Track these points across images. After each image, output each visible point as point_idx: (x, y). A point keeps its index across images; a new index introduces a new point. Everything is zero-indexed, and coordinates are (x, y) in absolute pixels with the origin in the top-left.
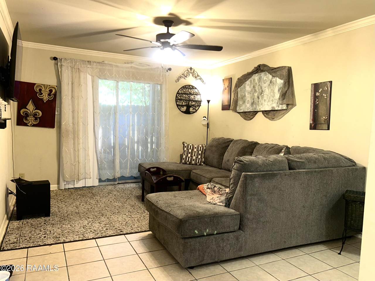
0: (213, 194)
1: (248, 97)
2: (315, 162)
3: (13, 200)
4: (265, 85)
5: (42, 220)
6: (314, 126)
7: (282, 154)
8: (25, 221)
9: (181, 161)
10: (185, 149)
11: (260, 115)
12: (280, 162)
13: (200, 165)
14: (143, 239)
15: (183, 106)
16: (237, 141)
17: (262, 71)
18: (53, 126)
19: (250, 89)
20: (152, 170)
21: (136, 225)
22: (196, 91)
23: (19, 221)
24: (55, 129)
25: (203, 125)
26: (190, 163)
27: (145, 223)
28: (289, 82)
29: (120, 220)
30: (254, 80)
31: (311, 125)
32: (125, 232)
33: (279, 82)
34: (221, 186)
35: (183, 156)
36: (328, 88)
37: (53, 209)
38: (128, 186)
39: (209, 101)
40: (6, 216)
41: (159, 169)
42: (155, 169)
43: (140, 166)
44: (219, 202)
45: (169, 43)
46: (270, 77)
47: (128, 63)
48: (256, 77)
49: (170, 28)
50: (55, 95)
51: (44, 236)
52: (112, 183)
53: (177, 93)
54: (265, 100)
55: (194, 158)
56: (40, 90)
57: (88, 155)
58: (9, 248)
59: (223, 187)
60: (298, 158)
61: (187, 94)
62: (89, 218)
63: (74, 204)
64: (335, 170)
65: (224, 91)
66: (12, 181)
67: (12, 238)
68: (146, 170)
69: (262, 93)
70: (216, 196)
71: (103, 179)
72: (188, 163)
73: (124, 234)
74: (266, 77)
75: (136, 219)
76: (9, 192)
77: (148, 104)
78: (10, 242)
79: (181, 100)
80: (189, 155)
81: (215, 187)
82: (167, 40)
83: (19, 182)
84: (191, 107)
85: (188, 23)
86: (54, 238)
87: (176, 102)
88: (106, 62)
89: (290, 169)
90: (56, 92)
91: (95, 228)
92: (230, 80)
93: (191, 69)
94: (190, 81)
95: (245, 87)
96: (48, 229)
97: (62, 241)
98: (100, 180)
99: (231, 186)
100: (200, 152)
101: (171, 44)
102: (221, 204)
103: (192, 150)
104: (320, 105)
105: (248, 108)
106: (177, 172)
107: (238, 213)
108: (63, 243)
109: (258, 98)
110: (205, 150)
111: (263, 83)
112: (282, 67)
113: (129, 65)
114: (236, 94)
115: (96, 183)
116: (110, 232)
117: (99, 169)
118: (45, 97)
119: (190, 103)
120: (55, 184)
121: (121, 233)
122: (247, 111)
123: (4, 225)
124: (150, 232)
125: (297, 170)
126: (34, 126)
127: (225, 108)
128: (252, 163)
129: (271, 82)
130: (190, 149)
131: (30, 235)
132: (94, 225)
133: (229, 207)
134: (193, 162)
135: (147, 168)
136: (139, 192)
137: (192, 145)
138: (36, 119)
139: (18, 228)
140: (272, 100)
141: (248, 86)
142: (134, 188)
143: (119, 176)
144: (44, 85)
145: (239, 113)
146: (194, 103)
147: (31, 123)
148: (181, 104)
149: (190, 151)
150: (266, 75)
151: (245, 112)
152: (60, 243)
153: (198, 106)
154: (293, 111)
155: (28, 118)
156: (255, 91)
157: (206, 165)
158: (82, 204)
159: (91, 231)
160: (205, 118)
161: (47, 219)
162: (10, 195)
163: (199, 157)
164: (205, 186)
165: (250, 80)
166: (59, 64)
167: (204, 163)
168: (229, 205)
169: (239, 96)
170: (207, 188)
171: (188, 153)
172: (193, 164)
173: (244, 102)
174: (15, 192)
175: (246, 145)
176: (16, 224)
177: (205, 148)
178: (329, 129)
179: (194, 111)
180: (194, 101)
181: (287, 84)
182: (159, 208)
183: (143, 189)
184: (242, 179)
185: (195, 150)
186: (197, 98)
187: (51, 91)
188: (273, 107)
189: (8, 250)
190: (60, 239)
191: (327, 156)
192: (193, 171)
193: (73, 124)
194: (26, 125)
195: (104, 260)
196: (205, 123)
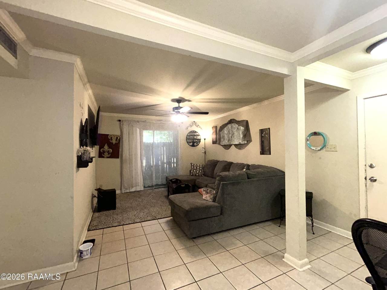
0: (206, 194)
1: (226, 136)
2: (262, 174)
3: (96, 200)
4: (235, 130)
5: (111, 212)
6: (263, 152)
7: (245, 170)
8: (102, 213)
9: (190, 174)
10: (192, 167)
11: (233, 147)
12: (243, 175)
13: (201, 176)
14: (167, 222)
15: (190, 142)
16: (221, 161)
17: (233, 123)
18: (118, 157)
19: (227, 133)
20: (173, 180)
21: (164, 214)
22: (198, 134)
23: (98, 213)
24: (119, 159)
25: (202, 152)
26: (196, 175)
27: (169, 212)
28: (247, 128)
29: (155, 210)
30: (229, 127)
31: (260, 152)
32: (157, 218)
33: (242, 128)
34: (211, 190)
35: (191, 171)
36: (268, 131)
37: (118, 205)
38: (160, 189)
39: (205, 139)
40: (92, 210)
41: (177, 180)
42: (175, 180)
43: (167, 178)
44: (209, 199)
45: (180, 112)
46: (237, 126)
47: (159, 121)
48: (229, 126)
49: (180, 104)
50: (119, 140)
51: (112, 221)
52: (151, 188)
53: (187, 136)
54: (235, 139)
55: (198, 172)
56: (111, 138)
57: (138, 172)
58: (93, 229)
59: (212, 190)
60: (253, 172)
61: (193, 136)
62: (137, 210)
63: (130, 202)
64: (273, 178)
65: (213, 133)
66: (95, 190)
67: (95, 223)
68: (170, 181)
69: (233, 135)
70: (208, 195)
71: (146, 186)
72: (194, 175)
73: (157, 219)
74: (235, 126)
75: (164, 210)
76: (94, 196)
77: (172, 141)
78: (94, 225)
79: (189, 139)
80: (195, 171)
81: (208, 190)
82: (178, 110)
83: (99, 190)
84: (195, 143)
85: (189, 101)
86: (117, 222)
87: (187, 140)
88: (147, 121)
89: (248, 178)
90: (120, 138)
91: (141, 216)
92: (216, 127)
93: (194, 122)
94: (194, 128)
95: (224, 131)
96: (115, 217)
97: (122, 224)
98: (144, 187)
99: (216, 190)
100: (201, 169)
101: (181, 112)
102: (210, 200)
103: (197, 167)
104: (265, 141)
105: (226, 143)
106: (187, 181)
107: (219, 205)
108: (123, 225)
109: (231, 137)
110: (204, 167)
111: (233, 129)
112: (243, 120)
113: (160, 122)
114: (219, 136)
115: (142, 189)
116: (149, 218)
117: (144, 180)
118: (114, 141)
119: (195, 140)
120: (119, 190)
121: (156, 218)
122: (226, 144)
123: (90, 216)
124: (172, 218)
125: (252, 179)
126: (108, 157)
127: (214, 143)
128: (226, 176)
129: (238, 129)
130: (195, 167)
131: (105, 221)
132: (140, 214)
133: (215, 202)
134: (197, 175)
135: (171, 179)
136: (166, 194)
137: (196, 165)
138: (109, 154)
139: (98, 217)
140: (239, 139)
141: (225, 131)
142: (164, 190)
143: (155, 184)
144: (114, 135)
145: (222, 145)
146: (196, 141)
147: (106, 156)
148: (189, 141)
149: (195, 168)
150: (234, 125)
151: (225, 145)
152: (121, 225)
153: (199, 142)
154: (251, 144)
155: (105, 154)
156: (230, 134)
157: (205, 176)
158: (134, 202)
159: (139, 218)
160: (203, 149)
161: (114, 211)
162: (94, 198)
163: (201, 171)
164: (202, 189)
165: (226, 127)
166: (122, 123)
167: (204, 175)
168: (215, 200)
169: (221, 136)
170: (203, 191)
171: (194, 169)
172: (197, 176)
173: (224, 139)
174: (97, 196)
175: (226, 164)
176: (97, 214)
177: (203, 166)
178: (270, 154)
179: (197, 145)
180: (196, 139)
181: (246, 129)
182: (176, 204)
183: (168, 191)
184: (221, 186)
185: (198, 167)
186: (198, 137)
187: (117, 138)
188: (240, 142)
189: (93, 230)
190: (121, 223)
191: (269, 170)
192: (197, 180)
193: (129, 155)
194: (103, 157)
195: (145, 235)
196: (204, 151)
